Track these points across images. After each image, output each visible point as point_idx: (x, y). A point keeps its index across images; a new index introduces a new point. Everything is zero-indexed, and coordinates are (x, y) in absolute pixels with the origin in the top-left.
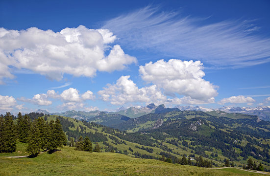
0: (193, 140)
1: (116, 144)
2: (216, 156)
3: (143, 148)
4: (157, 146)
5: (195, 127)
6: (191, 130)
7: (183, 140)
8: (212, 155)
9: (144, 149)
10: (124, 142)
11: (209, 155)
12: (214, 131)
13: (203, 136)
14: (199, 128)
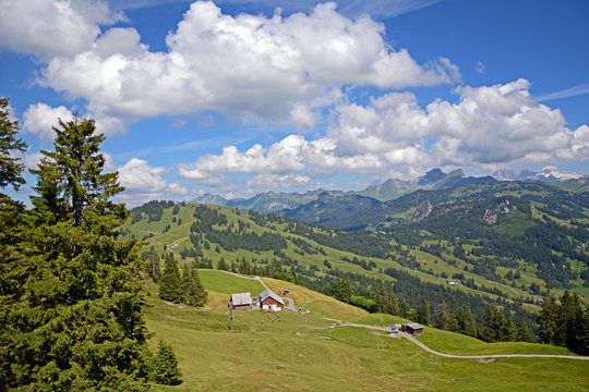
0: (481, 244)
1: (302, 254)
2: (517, 277)
3: (355, 262)
4: (394, 258)
5: (494, 217)
6: (484, 223)
7: (460, 244)
8: (509, 276)
9: (358, 264)
10: (321, 250)
11: (502, 275)
12: (534, 224)
13: (505, 236)
14: (502, 218)
